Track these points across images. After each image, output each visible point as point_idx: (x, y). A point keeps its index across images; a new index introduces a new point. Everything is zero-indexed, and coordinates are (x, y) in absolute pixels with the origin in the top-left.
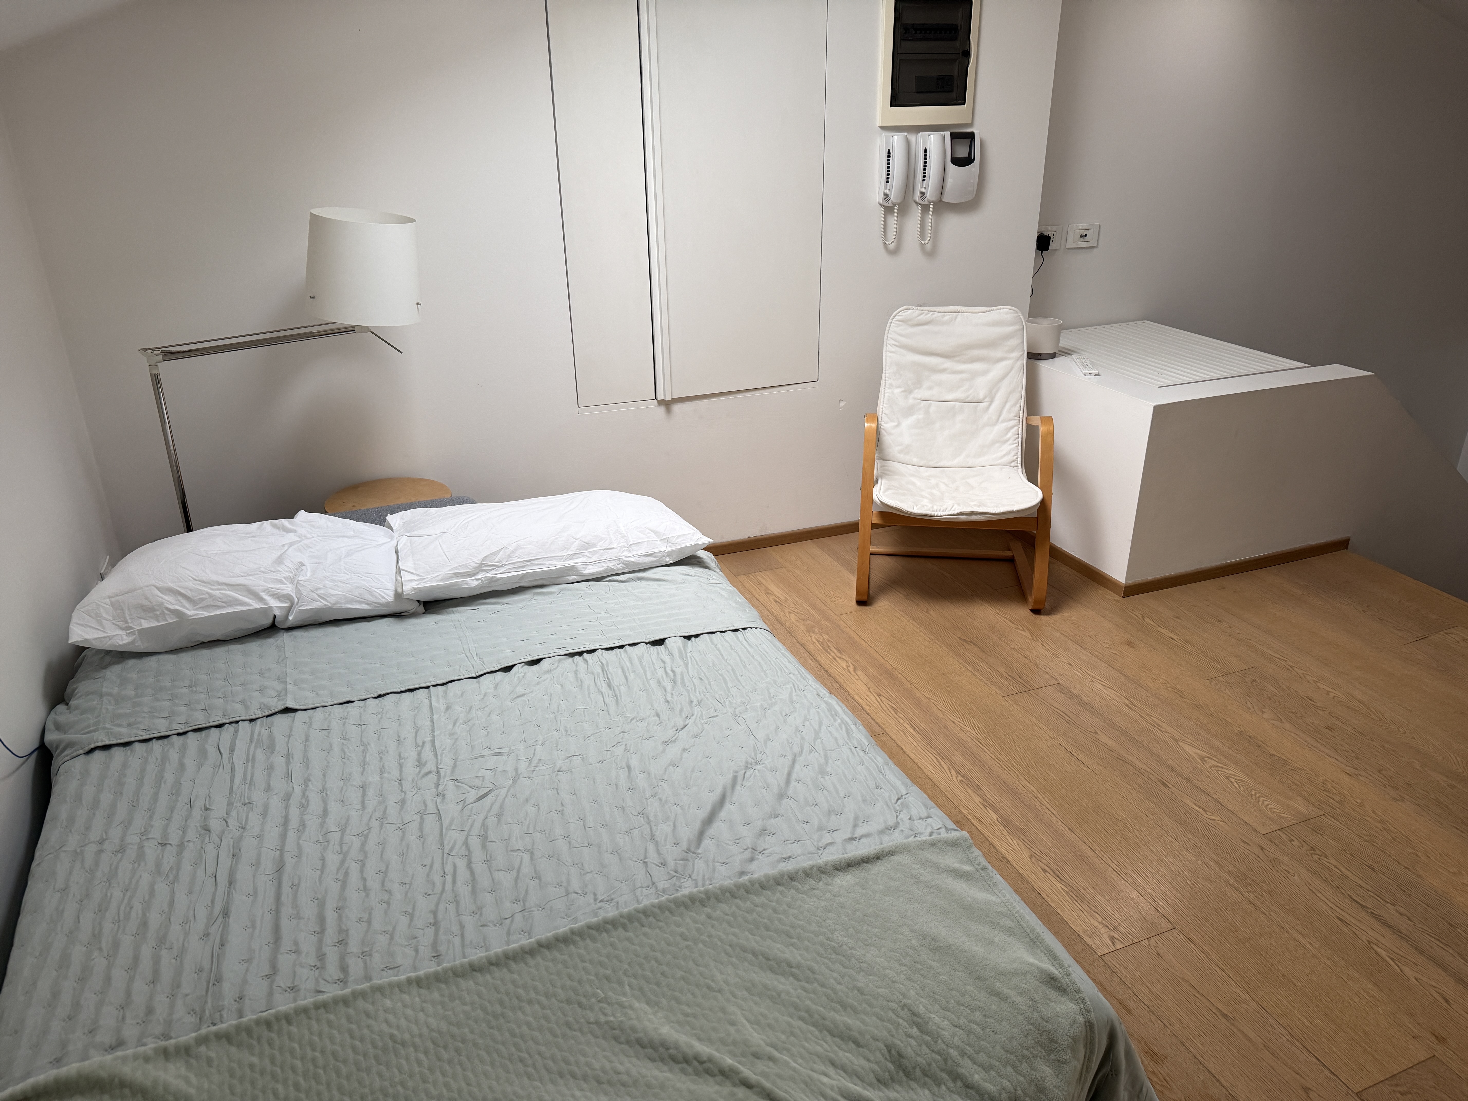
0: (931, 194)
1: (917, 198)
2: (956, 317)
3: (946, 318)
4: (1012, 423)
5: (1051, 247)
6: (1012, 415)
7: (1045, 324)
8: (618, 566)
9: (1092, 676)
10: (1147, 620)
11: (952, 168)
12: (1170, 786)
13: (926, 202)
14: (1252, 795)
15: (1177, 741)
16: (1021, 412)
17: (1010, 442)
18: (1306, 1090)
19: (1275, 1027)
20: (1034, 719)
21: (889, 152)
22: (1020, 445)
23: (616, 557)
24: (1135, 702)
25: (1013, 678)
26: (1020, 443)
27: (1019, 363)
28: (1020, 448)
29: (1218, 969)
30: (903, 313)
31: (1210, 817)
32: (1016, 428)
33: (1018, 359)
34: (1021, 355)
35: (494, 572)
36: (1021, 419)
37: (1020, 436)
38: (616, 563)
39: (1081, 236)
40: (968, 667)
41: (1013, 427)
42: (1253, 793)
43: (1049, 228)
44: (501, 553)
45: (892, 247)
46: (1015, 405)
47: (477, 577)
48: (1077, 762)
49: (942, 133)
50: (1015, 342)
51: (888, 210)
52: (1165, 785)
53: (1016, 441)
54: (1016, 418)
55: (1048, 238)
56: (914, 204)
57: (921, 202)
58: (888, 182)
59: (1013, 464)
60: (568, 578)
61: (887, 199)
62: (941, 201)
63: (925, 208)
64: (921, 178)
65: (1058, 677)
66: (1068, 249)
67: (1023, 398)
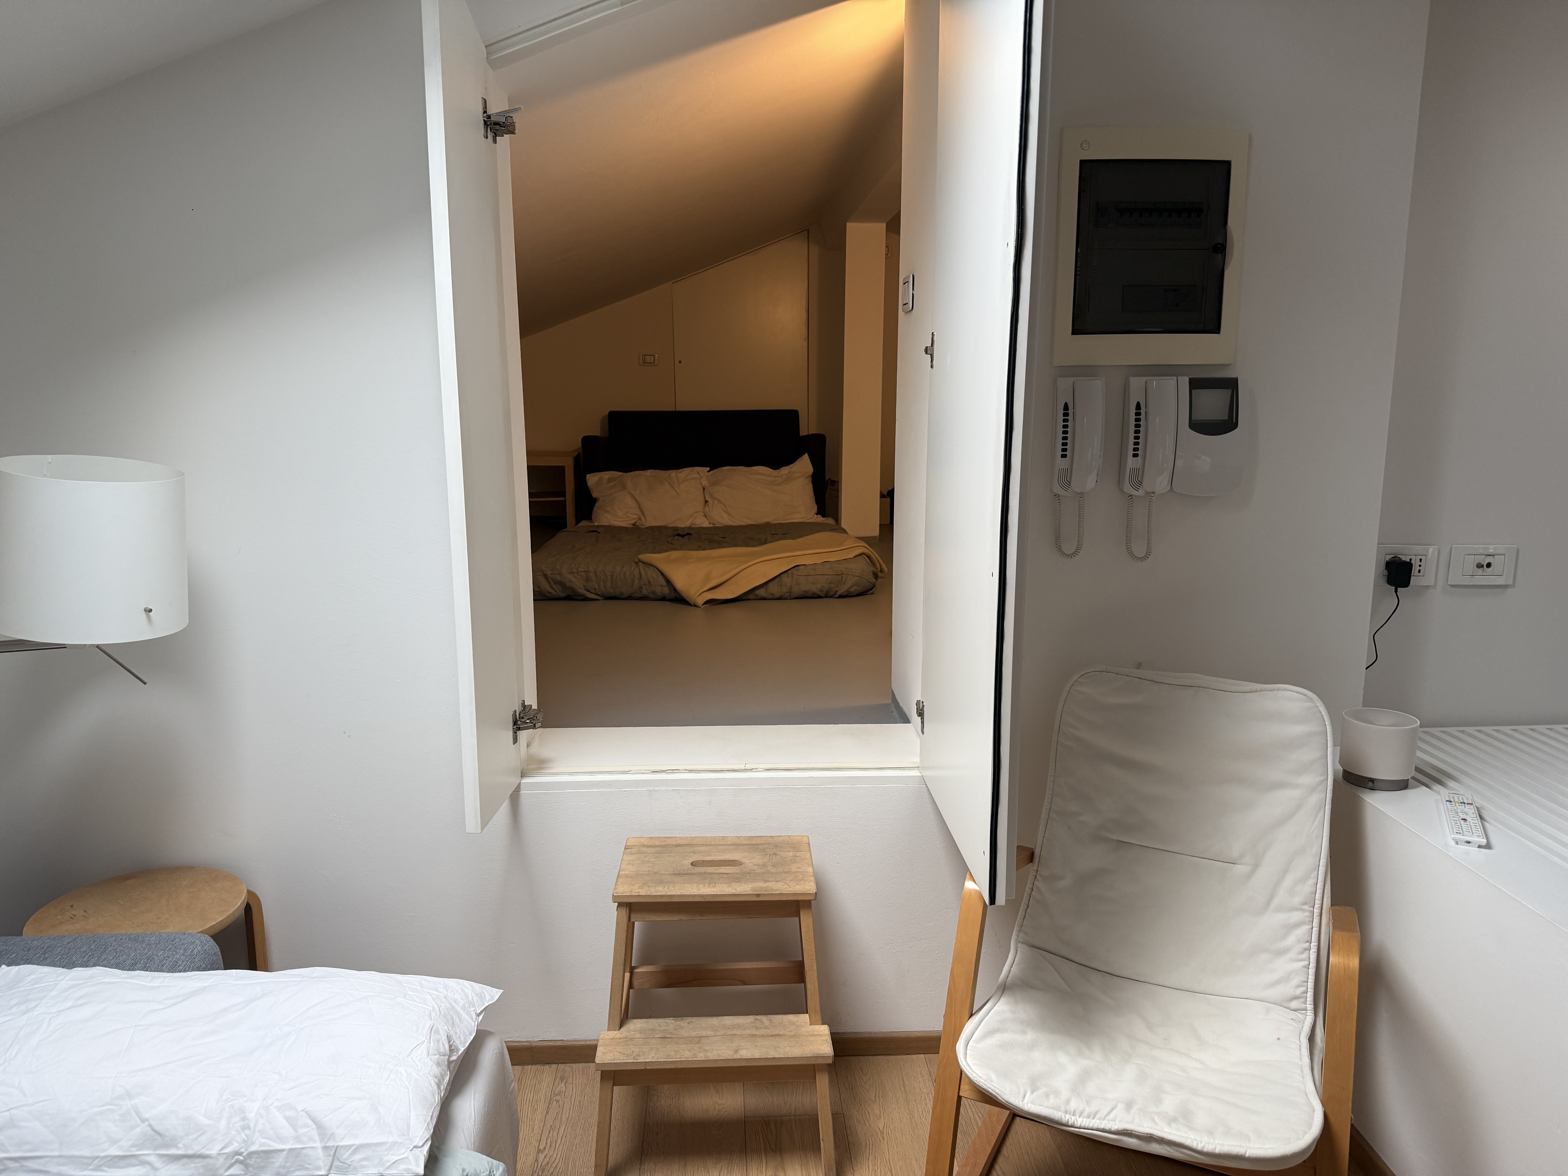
0: (1153, 480)
1: (1130, 487)
4: (1297, 916)
5: (1413, 581)
6: (1297, 900)
11: (1192, 437)
13: (1140, 493)
16: (1318, 896)
17: (1292, 955)
22: (1313, 965)
26: (1313, 957)
27: (1315, 798)
28: (1312, 971)
32: (1306, 927)
33: (1313, 790)
34: (1323, 781)
36: (1317, 911)
37: (1314, 945)
39: (1479, 566)
41: (1298, 924)
43: (1418, 549)
46: (1304, 879)
49: (1170, 379)
53: (1304, 956)
54: (1306, 907)
55: (1408, 566)
57: (1135, 492)
58: (1064, 456)
59: (1294, 1004)
62: (1174, 491)
64: (1133, 453)
66: (1452, 586)
67: (1322, 869)
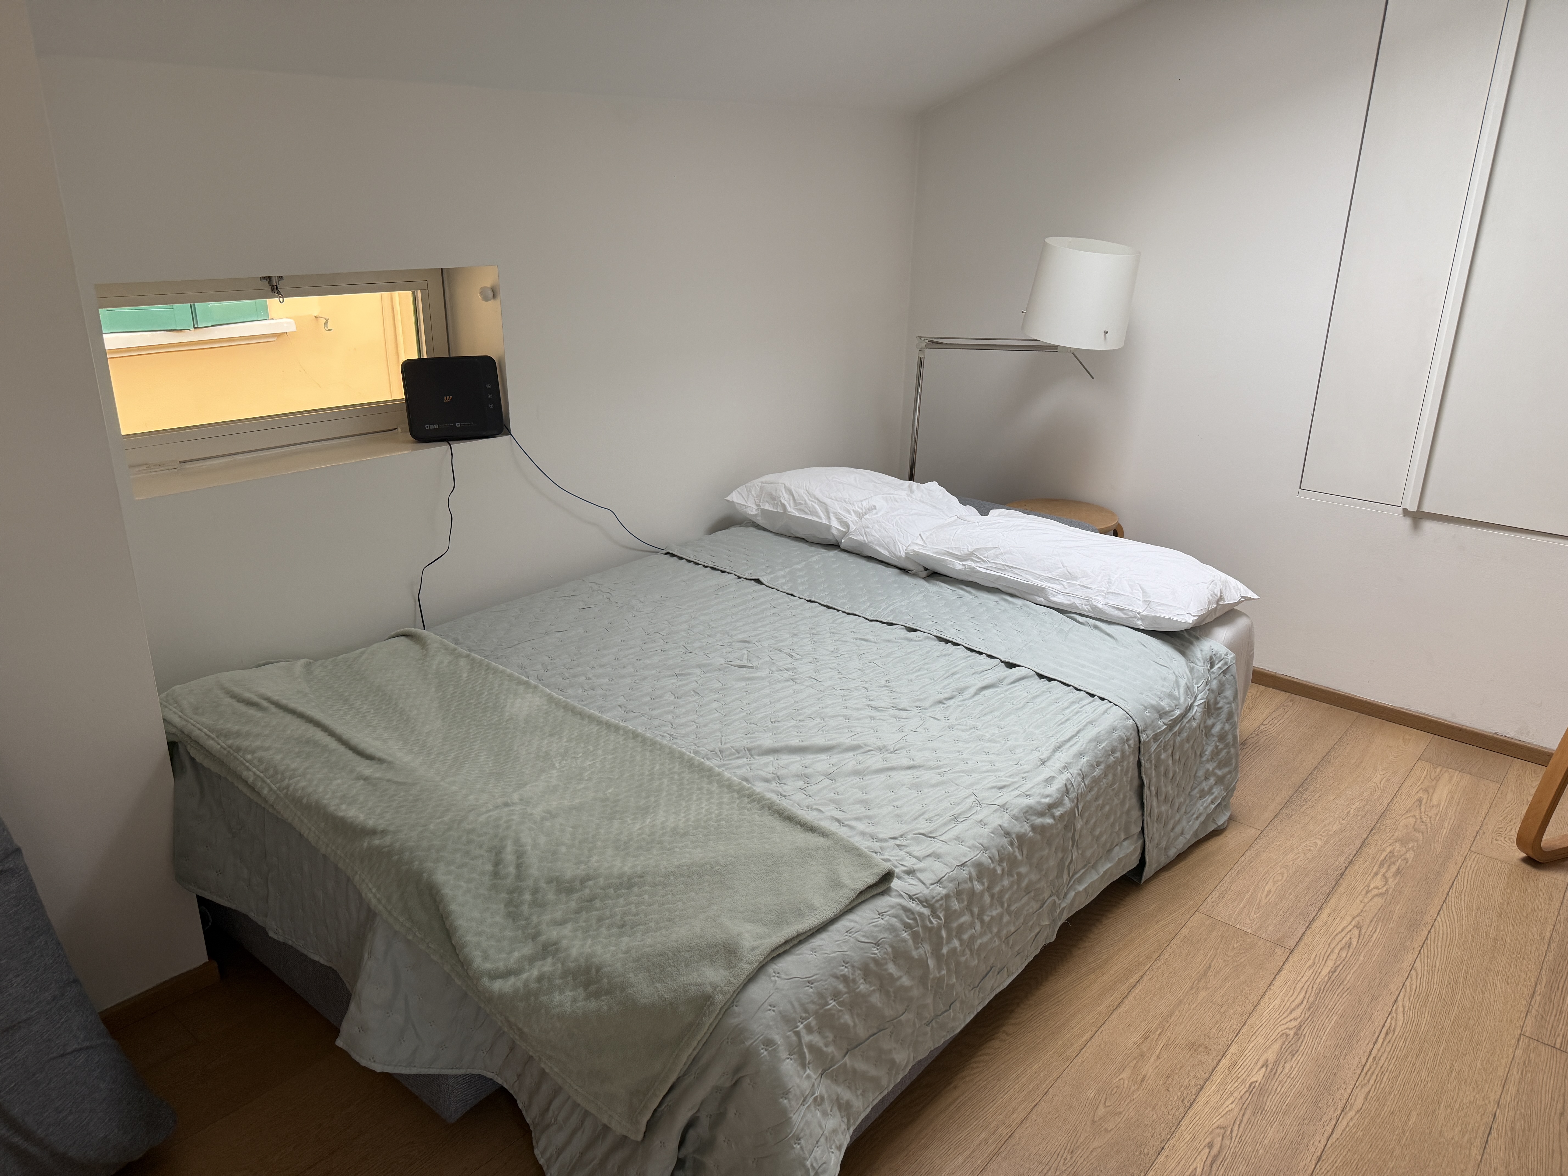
8: (1085, 607)
23: (1087, 597)
35: (978, 564)
38: (1084, 602)
44: (993, 551)
47: (964, 563)
60: (1037, 597)
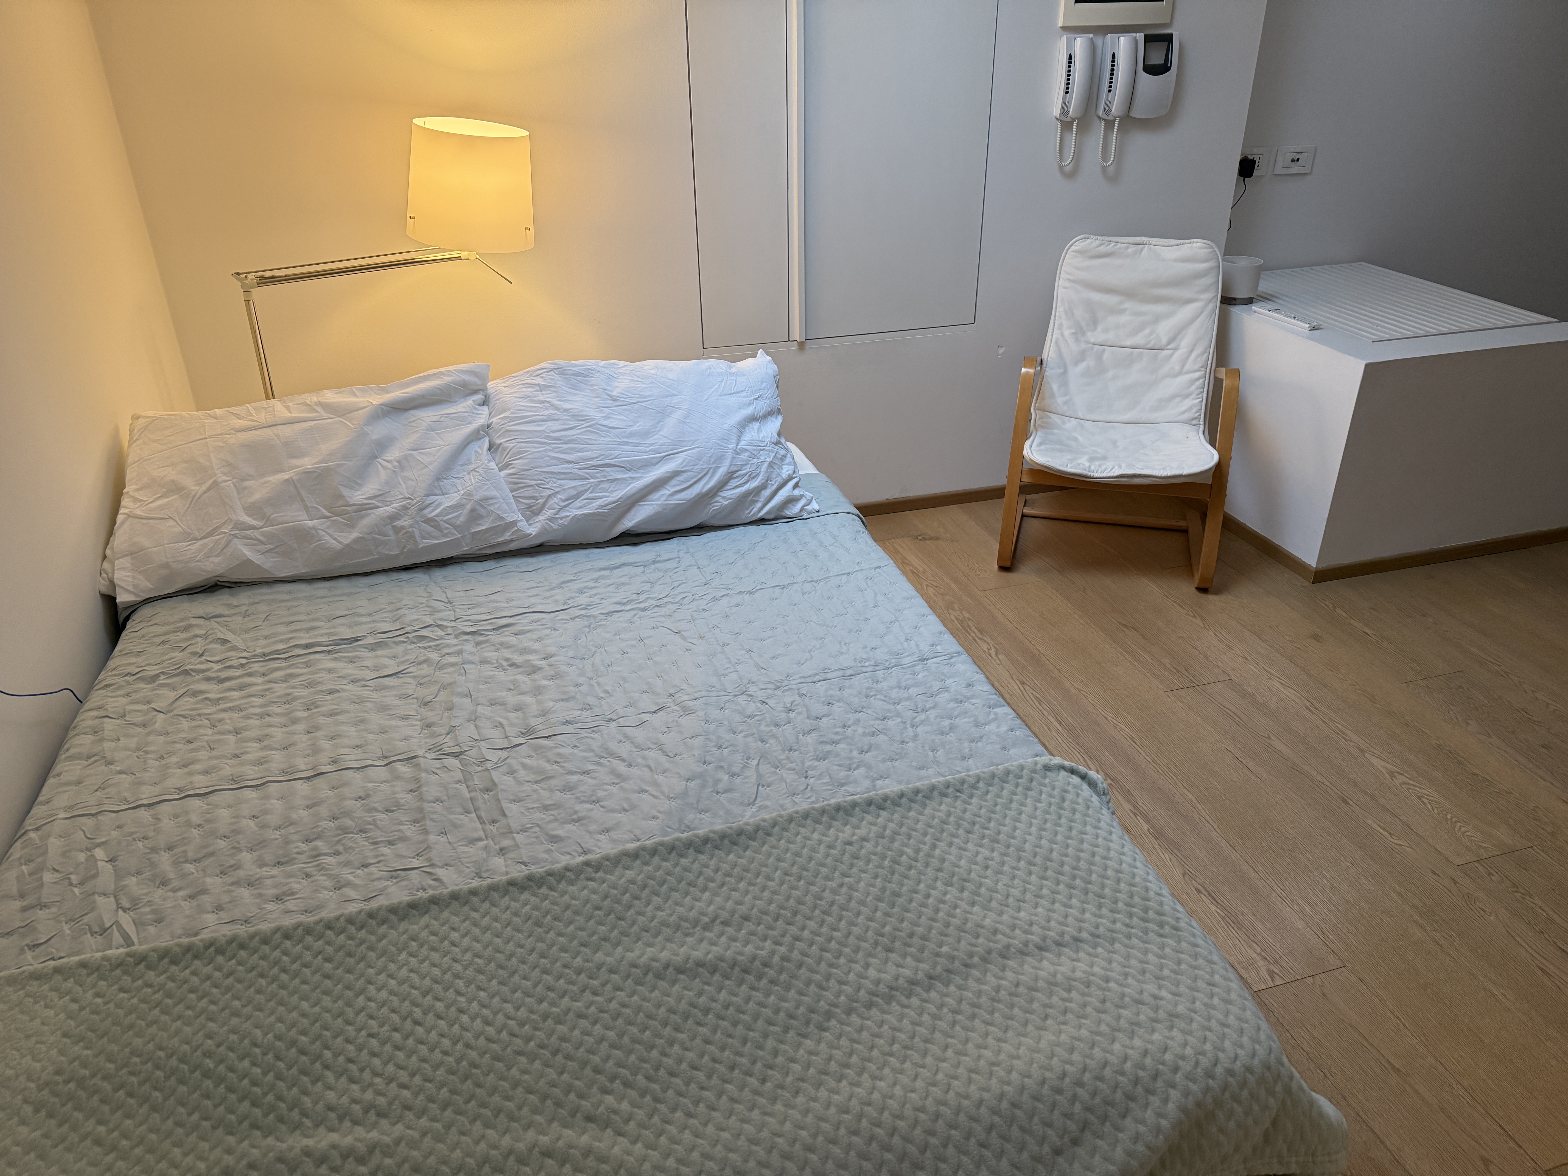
0: (1116, 108)
1: (1100, 112)
2: (1142, 250)
3: (1130, 250)
4: (1197, 375)
5: (1255, 173)
6: (1197, 366)
7: (1243, 263)
9: (1270, 673)
10: (1338, 610)
11: (1144, 76)
12: (1351, 803)
13: (1110, 118)
14: (1447, 820)
15: (1362, 751)
16: (1210, 362)
17: (1193, 396)
18: (1486, 1162)
19: (1455, 1086)
20: (1199, 718)
21: (1070, 57)
22: (1204, 400)
24: (1317, 705)
25: (1178, 671)
26: (1205, 398)
27: (1210, 306)
28: (1204, 403)
29: (1392, 1016)
30: (1079, 244)
31: (1396, 842)
32: (1201, 381)
33: (1210, 303)
34: (1214, 298)
36: (1208, 371)
37: (1205, 390)
39: (1293, 161)
40: (1127, 656)
41: (1197, 379)
42: (1449, 816)
43: (1255, 151)
45: (1068, 169)
46: (1202, 354)
48: (1245, 770)
49: (1134, 35)
50: (1208, 280)
51: (1066, 126)
52: (1344, 801)
53: (1200, 396)
54: (1203, 369)
55: (1253, 162)
56: (1096, 118)
57: (1105, 117)
58: (1067, 92)
59: (1194, 422)
61: (1064, 111)
62: (1128, 116)
63: (1109, 124)
64: (1106, 88)
65: (1231, 673)
66: (1275, 175)
67: (1212, 347)
